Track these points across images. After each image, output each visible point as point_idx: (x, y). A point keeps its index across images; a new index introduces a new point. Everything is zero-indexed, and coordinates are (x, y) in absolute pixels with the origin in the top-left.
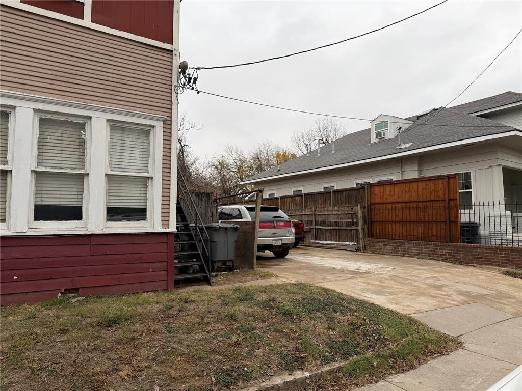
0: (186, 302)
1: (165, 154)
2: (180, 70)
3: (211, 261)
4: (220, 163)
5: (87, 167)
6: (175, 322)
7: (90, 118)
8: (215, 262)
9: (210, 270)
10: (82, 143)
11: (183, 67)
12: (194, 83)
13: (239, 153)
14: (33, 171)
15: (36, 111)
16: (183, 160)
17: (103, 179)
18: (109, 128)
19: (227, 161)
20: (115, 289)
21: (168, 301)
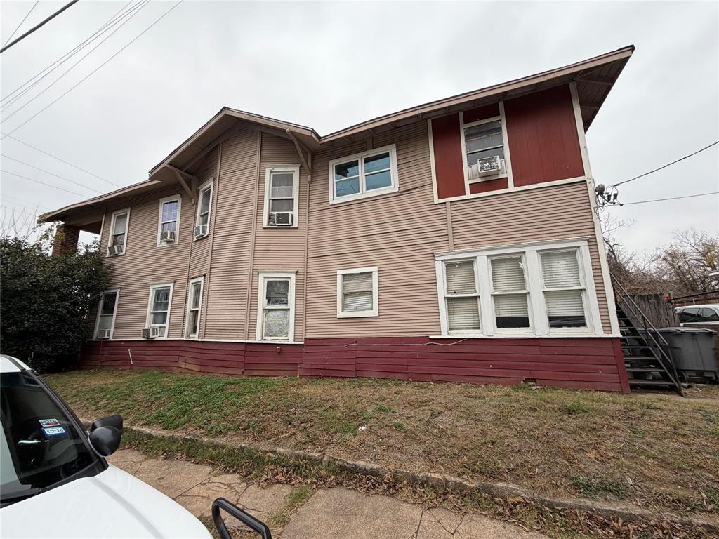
0: (648, 408)
1: (594, 267)
2: (597, 193)
3: (678, 370)
4: (669, 254)
5: (527, 288)
6: (638, 424)
7: (524, 252)
8: (684, 371)
9: (678, 380)
10: (521, 272)
11: (600, 190)
12: (615, 198)
13: (700, 238)
14: (491, 295)
15: (488, 256)
16: (615, 259)
17: (542, 295)
18: (539, 256)
19: (681, 249)
20: (567, 384)
21: (626, 403)
